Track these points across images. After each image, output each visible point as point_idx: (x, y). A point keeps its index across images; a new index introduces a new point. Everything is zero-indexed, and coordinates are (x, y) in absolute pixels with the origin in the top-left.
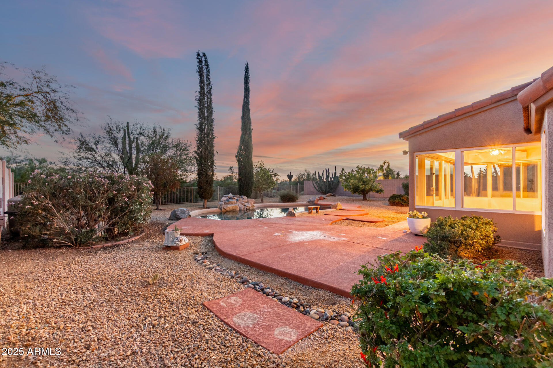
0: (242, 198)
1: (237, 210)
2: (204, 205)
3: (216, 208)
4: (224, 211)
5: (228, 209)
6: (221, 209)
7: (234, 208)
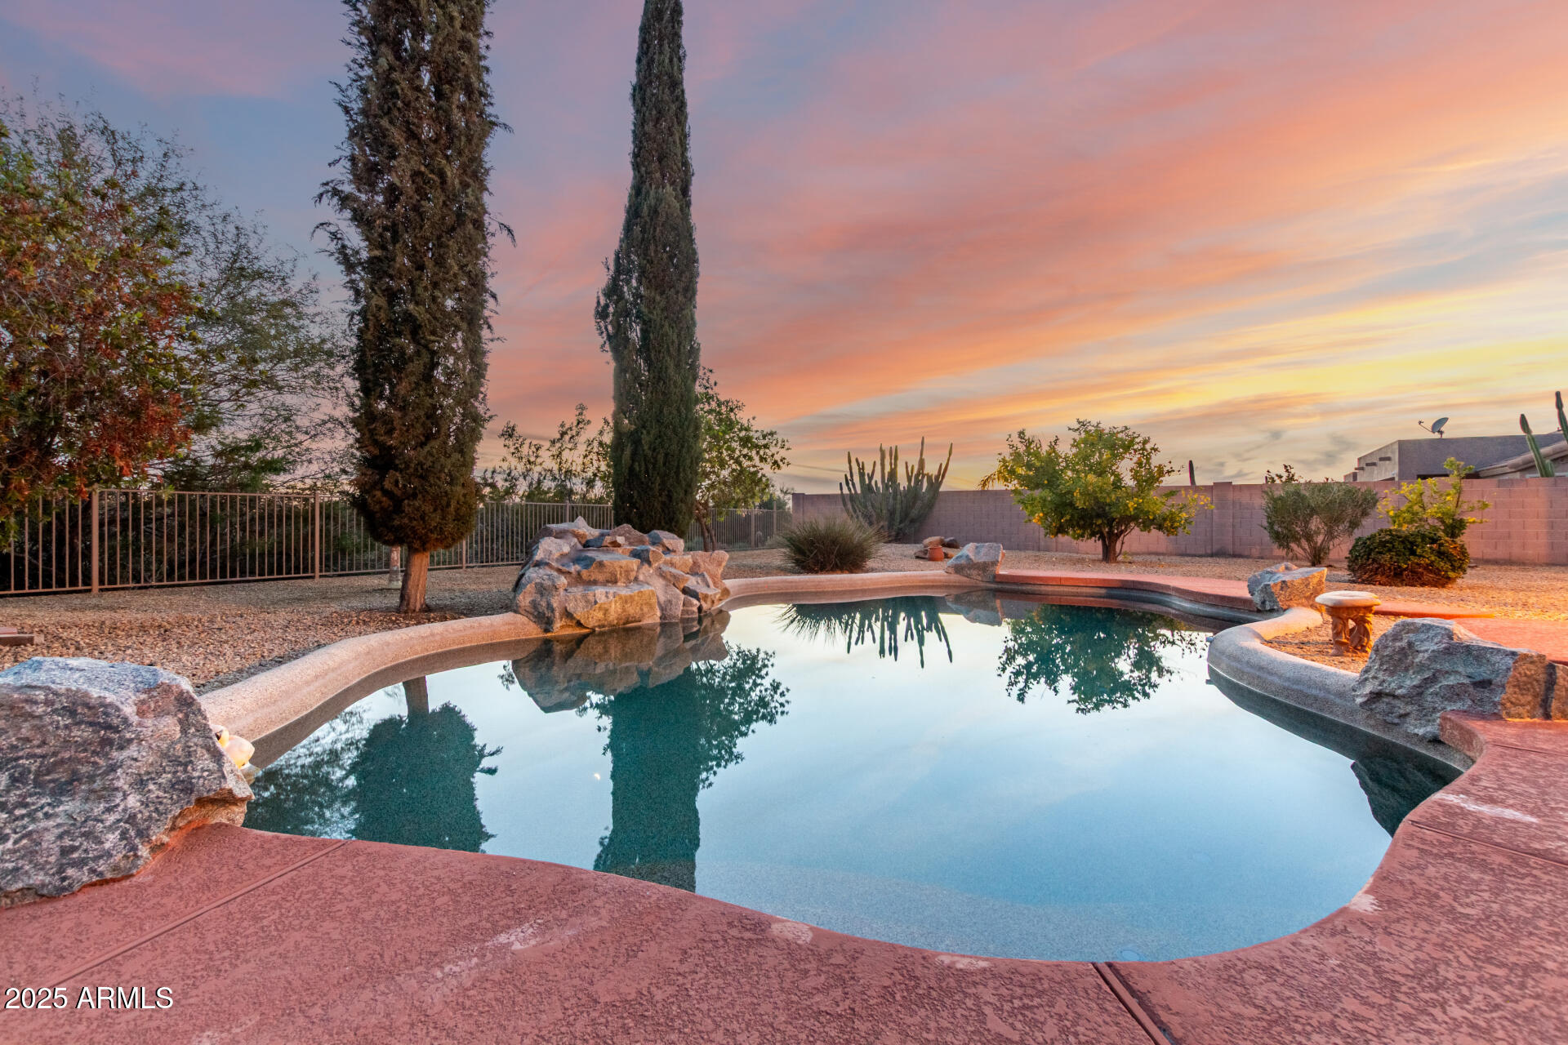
0: (656, 542)
1: (647, 621)
2: (404, 594)
3: (509, 616)
4: (569, 632)
5: (593, 619)
6: (546, 622)
7: (632, 610)
